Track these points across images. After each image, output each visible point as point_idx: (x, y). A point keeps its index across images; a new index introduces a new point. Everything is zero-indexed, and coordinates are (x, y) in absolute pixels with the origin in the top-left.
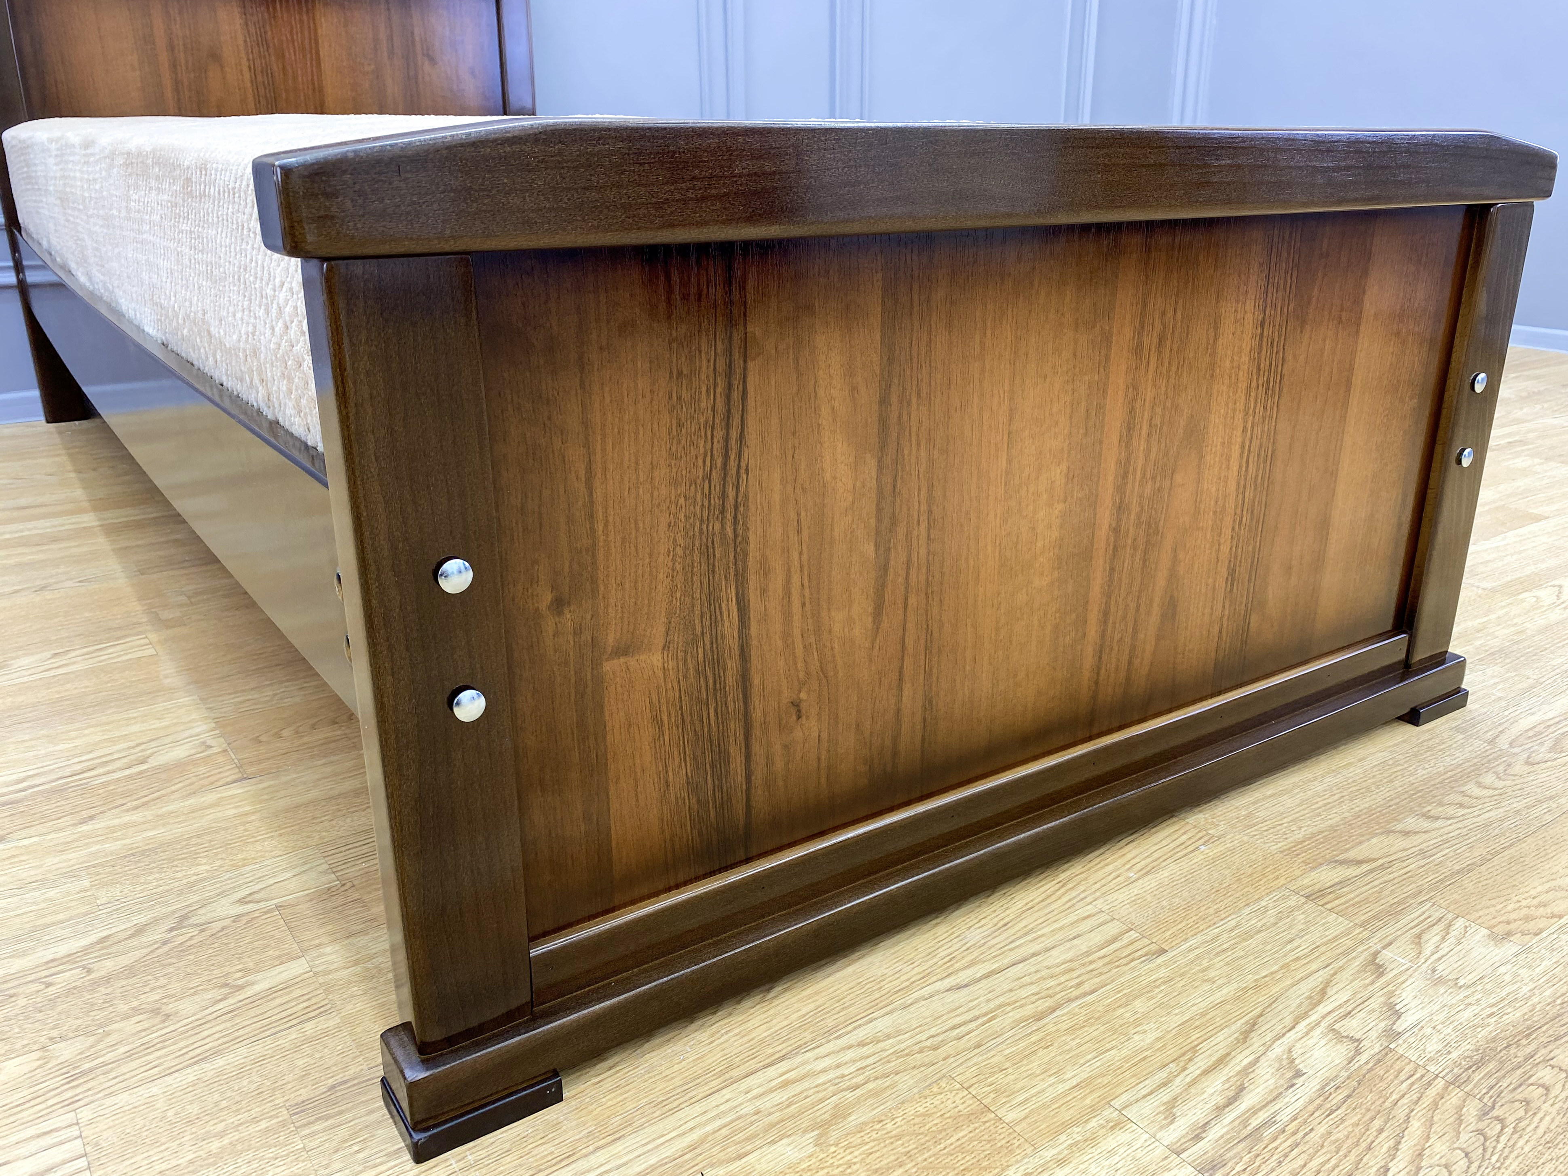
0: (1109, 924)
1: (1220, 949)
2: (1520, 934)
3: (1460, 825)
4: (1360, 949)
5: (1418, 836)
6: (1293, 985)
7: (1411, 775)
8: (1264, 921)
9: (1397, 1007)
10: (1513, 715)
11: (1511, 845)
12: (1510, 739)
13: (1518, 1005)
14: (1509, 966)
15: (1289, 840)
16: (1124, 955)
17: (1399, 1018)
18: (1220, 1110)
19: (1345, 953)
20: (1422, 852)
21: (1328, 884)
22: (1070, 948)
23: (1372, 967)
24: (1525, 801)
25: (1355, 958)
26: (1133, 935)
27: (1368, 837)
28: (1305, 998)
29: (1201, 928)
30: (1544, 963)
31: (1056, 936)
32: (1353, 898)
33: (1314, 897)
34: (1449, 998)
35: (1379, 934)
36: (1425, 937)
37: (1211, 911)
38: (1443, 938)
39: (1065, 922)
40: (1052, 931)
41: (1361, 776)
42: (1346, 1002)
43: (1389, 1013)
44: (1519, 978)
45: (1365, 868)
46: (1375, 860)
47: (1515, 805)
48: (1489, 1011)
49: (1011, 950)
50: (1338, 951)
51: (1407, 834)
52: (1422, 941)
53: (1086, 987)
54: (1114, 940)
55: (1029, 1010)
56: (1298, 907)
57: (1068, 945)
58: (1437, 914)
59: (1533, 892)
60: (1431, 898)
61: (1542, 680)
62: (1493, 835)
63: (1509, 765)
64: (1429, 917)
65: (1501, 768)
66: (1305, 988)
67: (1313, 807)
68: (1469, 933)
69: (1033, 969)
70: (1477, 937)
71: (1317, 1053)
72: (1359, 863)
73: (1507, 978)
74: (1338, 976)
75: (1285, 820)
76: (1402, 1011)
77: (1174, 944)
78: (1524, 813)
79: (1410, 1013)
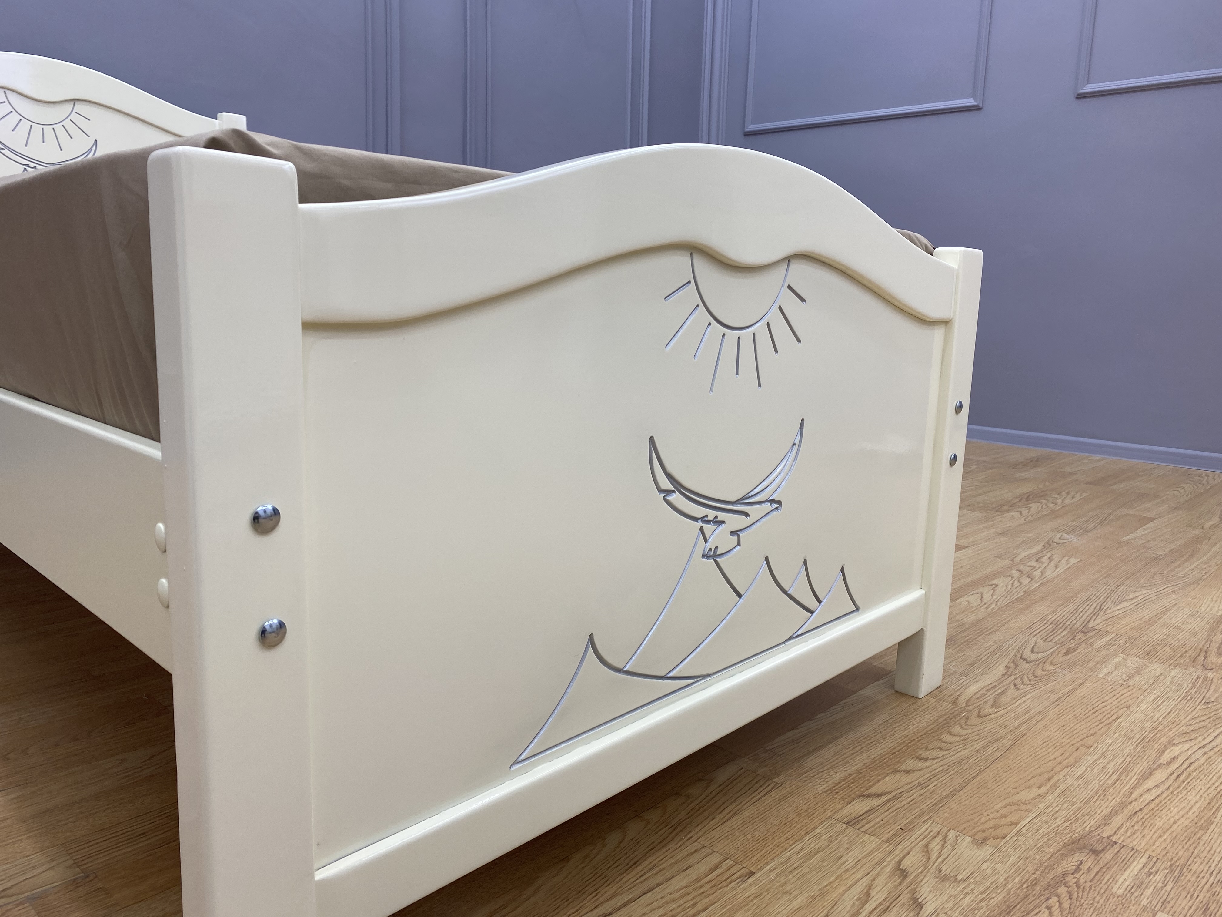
0: (711, 856)
1: (791, 868)
2: (992, 839)
3: (942, 763)
4: (889, 859)
5: (916, 773)
6: (846, 891)
7: (905, 730)
8: (820, 844)
9: (920, 900)
10: (965, 683)
11: (978, 775)
12: (966, 700)
13: (999, 891)
14: (988, 863)
15: (830, 782)
16: (724, 879)
17: (922, 908)
19: (879, 863)
20: (920, 784)
21: (861, 813)
22: (685, 877)
23: (898, 872)
24: (981, 743)
25: (886, 866)
26: (729, 862)
27: (883, 776)
28: (856, 899)
29: (777, 853)
30: (1011, 859)
31: (674, 869)
32: (879, 822)
33: (853, 822)
34: (953, 890)
35: (900, 847)
36: (931, 846)
37: (782, 839)
38: (943, 846)
39: (679, 857)
40: (670, 865)
41: (873, 732)
42: (884, 900)
43: (915, 906)
44: (996, 871)
45: (884, 799)
46: (889, 793)
47: (975, 746)
48: (980, 897)
49: (642, 882)
50: (874, 863)
51: (908, 772)
52: (929, 850)
54: (716, 867)
56: (842, 831)
57: (683, 874)
58: (936, 829)
59: (996, 808)
60: (931, 817)
61: (979, 658)
62: (965, 768)
63: (967, 718)
64: (931, 832)
65: (963, 721)
66: (854, 893)
67: (843, 757)
68: (959, 841)
69: (659, 896)
70: (965, 844)
72: (879, 795)
73: (989, 871)
74: (877, 881)
75: (826, 768)
76: (923, 903)
77: (759, 867)
78: (982, 752)
79: (928, 904)
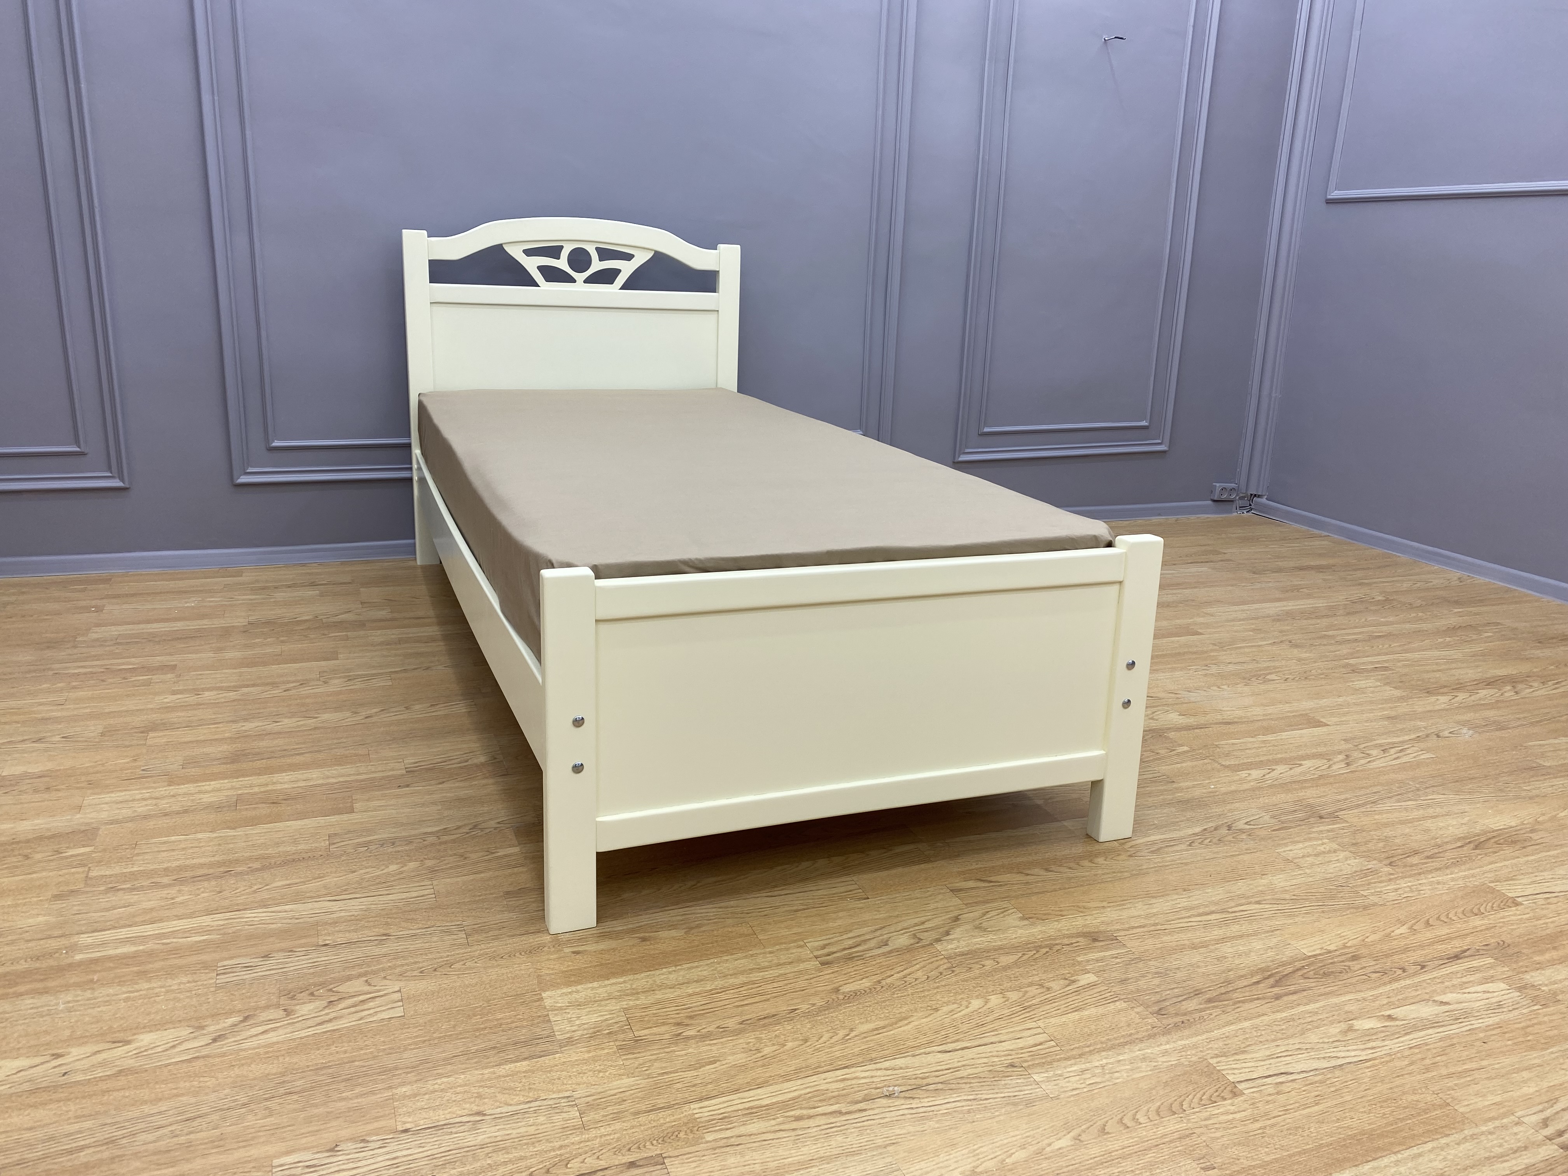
0: (854, 885)
1: (892, 902)
2: (1036, 919)
3: (1060, 875)
4: (955, 912)
5: (1033, 876)
6: (913, 918)
8: (924, 895)
9: (950, 933)
10: (1151, 833)
11: (1075, 887)
13: (1004, 941)
14: (1017, 928)
18: (845, 949)
19: (947, 912)
21: (967, 888)
27: (1007, 873)
28: (913, 923)
42: (930, 927)
43: (944, 934)
44: (1016, 933)
53: (824, 905)
54: (850, 891)
55: (795, 908)
56: (944, 893)
59: (1062, 906)
62: (1071, 882)
63: (1118, 855)
66: (916, 921)
71: (899, 940)
79: (953, 935)
